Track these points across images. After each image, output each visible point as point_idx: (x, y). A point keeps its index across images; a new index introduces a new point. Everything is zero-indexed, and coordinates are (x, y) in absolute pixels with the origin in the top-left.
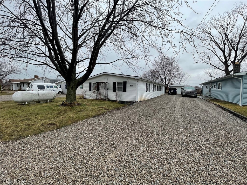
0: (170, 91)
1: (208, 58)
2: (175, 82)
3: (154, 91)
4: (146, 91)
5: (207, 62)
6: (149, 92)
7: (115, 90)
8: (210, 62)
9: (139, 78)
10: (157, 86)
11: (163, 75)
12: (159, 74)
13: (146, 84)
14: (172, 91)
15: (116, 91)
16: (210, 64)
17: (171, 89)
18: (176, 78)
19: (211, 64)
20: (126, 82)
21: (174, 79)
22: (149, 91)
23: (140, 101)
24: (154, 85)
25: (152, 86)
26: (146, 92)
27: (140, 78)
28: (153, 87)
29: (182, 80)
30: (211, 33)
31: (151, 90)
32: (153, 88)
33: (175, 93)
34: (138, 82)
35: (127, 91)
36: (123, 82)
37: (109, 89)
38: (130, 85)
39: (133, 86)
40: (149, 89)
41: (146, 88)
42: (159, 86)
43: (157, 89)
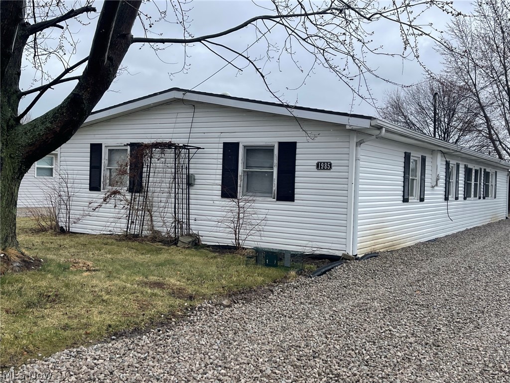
3: (446, 199)
4: (405, 200)
6: (421, 205)
7: (229, 190)
9: (365, 124)
10: (468, 172)
12: (479, 102)
13: (407, 157)
15: (239, 195)
20: (295, 143)
22: (422, 200)
23: (372, 255)
24: (448, 164)
25: (436, 168)
26: (406, 206)
27: (374, 123)
28: (442, 175)
31: (435, 194)
32: (442, 182)
34: (359, 148)
35: (298, 197)
36: (275, 142)
37: (197, 182)
38: (317, 162)
39: (331, 170)
40: (422, 188)
41: (404, 182)
42: (476, 171)
43: (467, 186)
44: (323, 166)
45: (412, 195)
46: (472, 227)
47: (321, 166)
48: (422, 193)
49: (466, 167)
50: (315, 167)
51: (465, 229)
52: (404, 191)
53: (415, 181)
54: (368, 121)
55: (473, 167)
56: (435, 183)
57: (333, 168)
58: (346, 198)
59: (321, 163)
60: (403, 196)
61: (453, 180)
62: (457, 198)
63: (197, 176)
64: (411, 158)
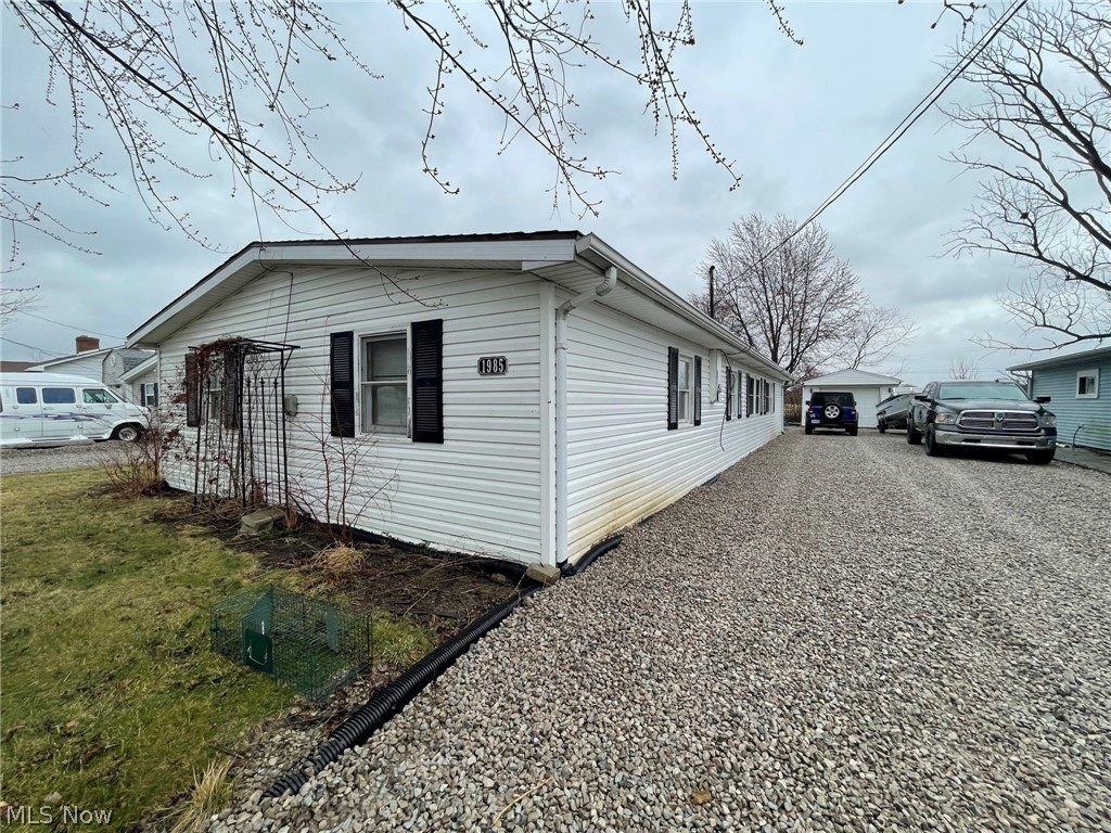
0: (815, 411)
1: (1021, 221)
2: (831, 366)
3: (728, 418)
4: (672, 426)
5: (1019, 247)
6: (698, 430)
8: (1036, 246)
10: (750, 381)
11: (759, 329)
12: (741, 321)
13: (673, 356)
14: (832, 413)
16: (1035, 253)
17: (820, 400)
18: (833, 344)
19: (1040, 257)
20: (440, 322)
21: (823, 348)
22: (697, 423)
24: (729, 371)
25: (715, 376)
26: (674, 434)
27: (582, 246)
28: (724, 386)
29: (869, 349)
30: (1039, 76)
31: (713, 412)
32: (723, 395)
33: (847, 424)
34: (562, 322)
35: (451, 435)
36: (406, 324)
37: (301, 408)
38: (478, 358)
39: (507, 375)
40: (698, 404)
41: (669, 396)
42: (758, 381)
43: (750, 400)
44: (491, 366)
45: (683, 417)
46: (755, 449)
47: (486, 368)
48: (698, 414)
49: (748, 376)
50: (476, 370)
51: (747, 454)
52: (669, 412)
53: (686, 395)
54: (569, 244)
55: (756, 377)
56: (715, 397)
57: (510, 369)
58: (536, 435)
59: (486, 361)
60: (669, 420)
61: (735, 393)
62: (740, 417)
63: (300, 399)
64: (680, 358)
